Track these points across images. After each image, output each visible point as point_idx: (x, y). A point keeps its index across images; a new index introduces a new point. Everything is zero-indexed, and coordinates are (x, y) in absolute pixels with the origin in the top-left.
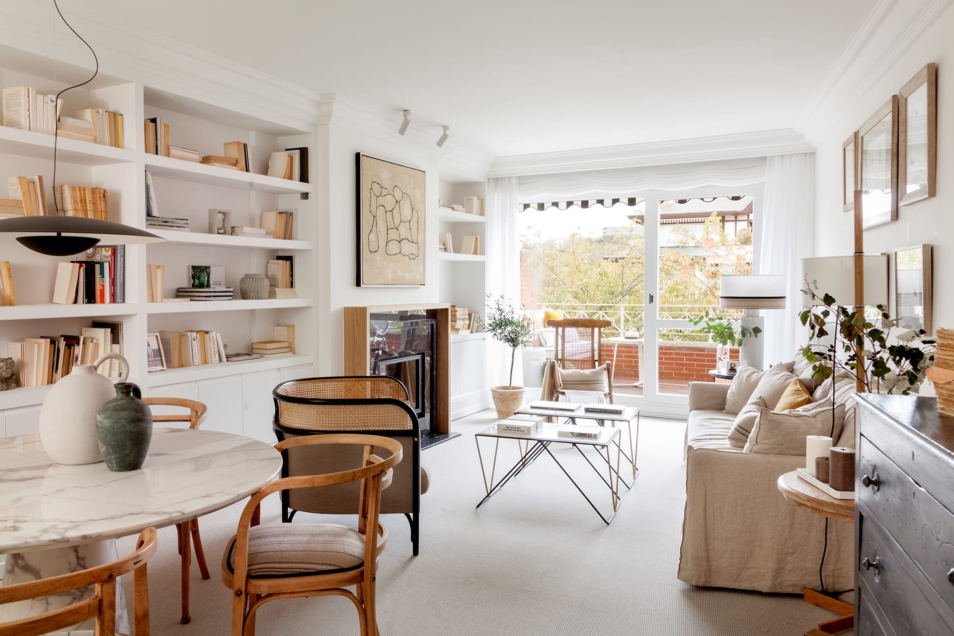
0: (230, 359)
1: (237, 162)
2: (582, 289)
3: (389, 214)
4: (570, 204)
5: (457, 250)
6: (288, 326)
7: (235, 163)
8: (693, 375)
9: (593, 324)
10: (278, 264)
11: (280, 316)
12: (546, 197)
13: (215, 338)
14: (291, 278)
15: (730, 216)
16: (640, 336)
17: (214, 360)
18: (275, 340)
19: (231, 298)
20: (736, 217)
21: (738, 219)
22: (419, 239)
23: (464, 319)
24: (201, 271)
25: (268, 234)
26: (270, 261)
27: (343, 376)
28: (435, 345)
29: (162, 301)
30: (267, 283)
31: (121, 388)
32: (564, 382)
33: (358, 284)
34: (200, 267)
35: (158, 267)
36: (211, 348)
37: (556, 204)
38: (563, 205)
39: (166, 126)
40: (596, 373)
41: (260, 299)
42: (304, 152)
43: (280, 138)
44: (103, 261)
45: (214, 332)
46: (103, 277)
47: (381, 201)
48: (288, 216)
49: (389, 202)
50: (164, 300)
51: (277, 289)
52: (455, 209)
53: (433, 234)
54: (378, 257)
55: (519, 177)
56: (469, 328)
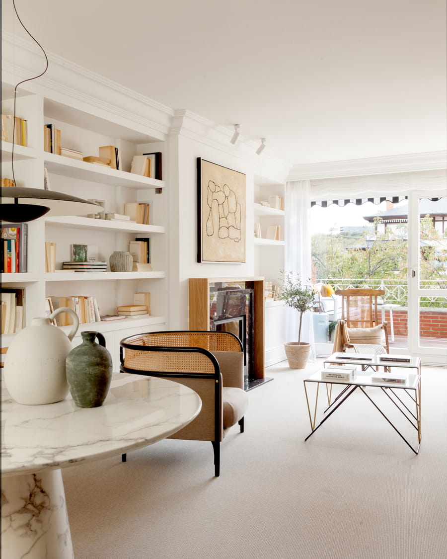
0: (103, 319)
1: (110, 162)
2: (339, 270)
3: (221, 206)
4: (347, 202)
5: (264, 237)
6: (146, 294)
7: (109, 163)
8: (438, 333)
9: (371, 293)
10: (139, 244)
11: (138, 285)
12: (329, 197)
13: (92, 302)
14: (148, 256)
15: (439, 217)
16: (384, 303)
17: (91, 319)
18: (134, 304)
19: (105, 270)
20: (443, 218)
21: (445, 219)
22: (241, 227)
23: (269, 290)
24: (80, 249)
25: (132, 220)
26: (131, 242)
27: (188, 330)
28: (253, 309)
29: (54, 272)
30: (131, 259)
31: (86, 336)
32: (351, 338)
33: (199, 260)
34: (80, 246)
35: (52, 244)
36: (90, 310)
37: (336, 202)
38: (341, 202)
39: (59, 131)
40: (375, 331)
41: (126, 271)
42: (158, 156)
43: (139, 146)
44: (10, 239)
45: (92, 298)
46: (10, 251)
47: (215, 195)
48: (145, 207)
49: (220, 197)
50: (56, 271)
51: (137, 264)
52: (263, 204)
53: (250, 224)
54: (213, 239)
55: (311, 181)
56: (273, 297)
